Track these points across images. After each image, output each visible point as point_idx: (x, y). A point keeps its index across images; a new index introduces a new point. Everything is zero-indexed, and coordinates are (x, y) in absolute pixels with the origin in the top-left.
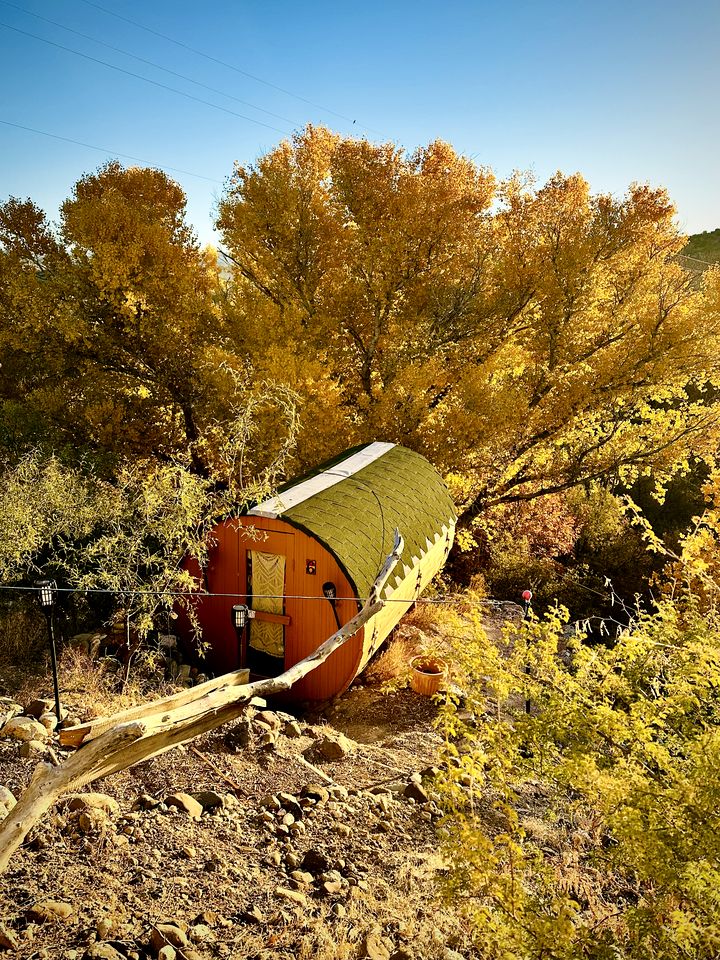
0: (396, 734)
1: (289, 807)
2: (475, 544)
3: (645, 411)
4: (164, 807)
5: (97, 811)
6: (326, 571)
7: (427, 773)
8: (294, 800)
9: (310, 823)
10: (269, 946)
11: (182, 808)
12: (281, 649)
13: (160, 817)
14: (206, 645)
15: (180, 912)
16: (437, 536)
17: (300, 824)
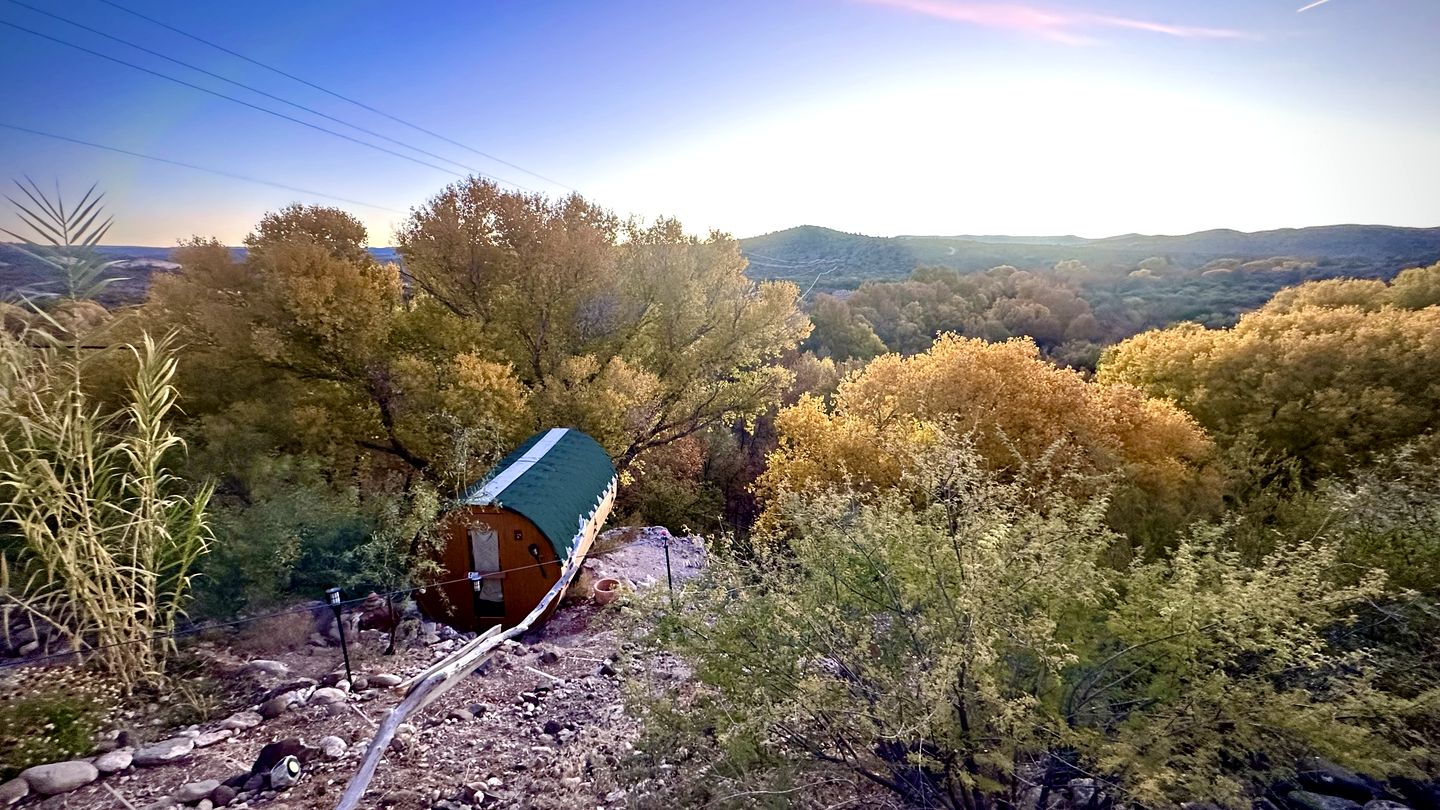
0: (591, 636)
1: (528, 699)
2: (633, 480)
3: (736, 373)
4: (448, 721)
5: (403, 735)
6: (530, 537)
7: (615, 659)
8: (532, 695)
9: (544, 706)
10: (535, 778)
11: (460, 718)
12: (501, 596)
13: (447, 728)
14: (453, 607)
15: (477, 776)
16: (605, 492)
17: (539, 708)
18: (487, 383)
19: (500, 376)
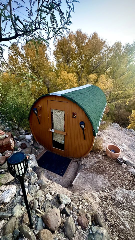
6: (80, 117)
12: (63, 142)
18: (68, 77)
19: (71, 77)
